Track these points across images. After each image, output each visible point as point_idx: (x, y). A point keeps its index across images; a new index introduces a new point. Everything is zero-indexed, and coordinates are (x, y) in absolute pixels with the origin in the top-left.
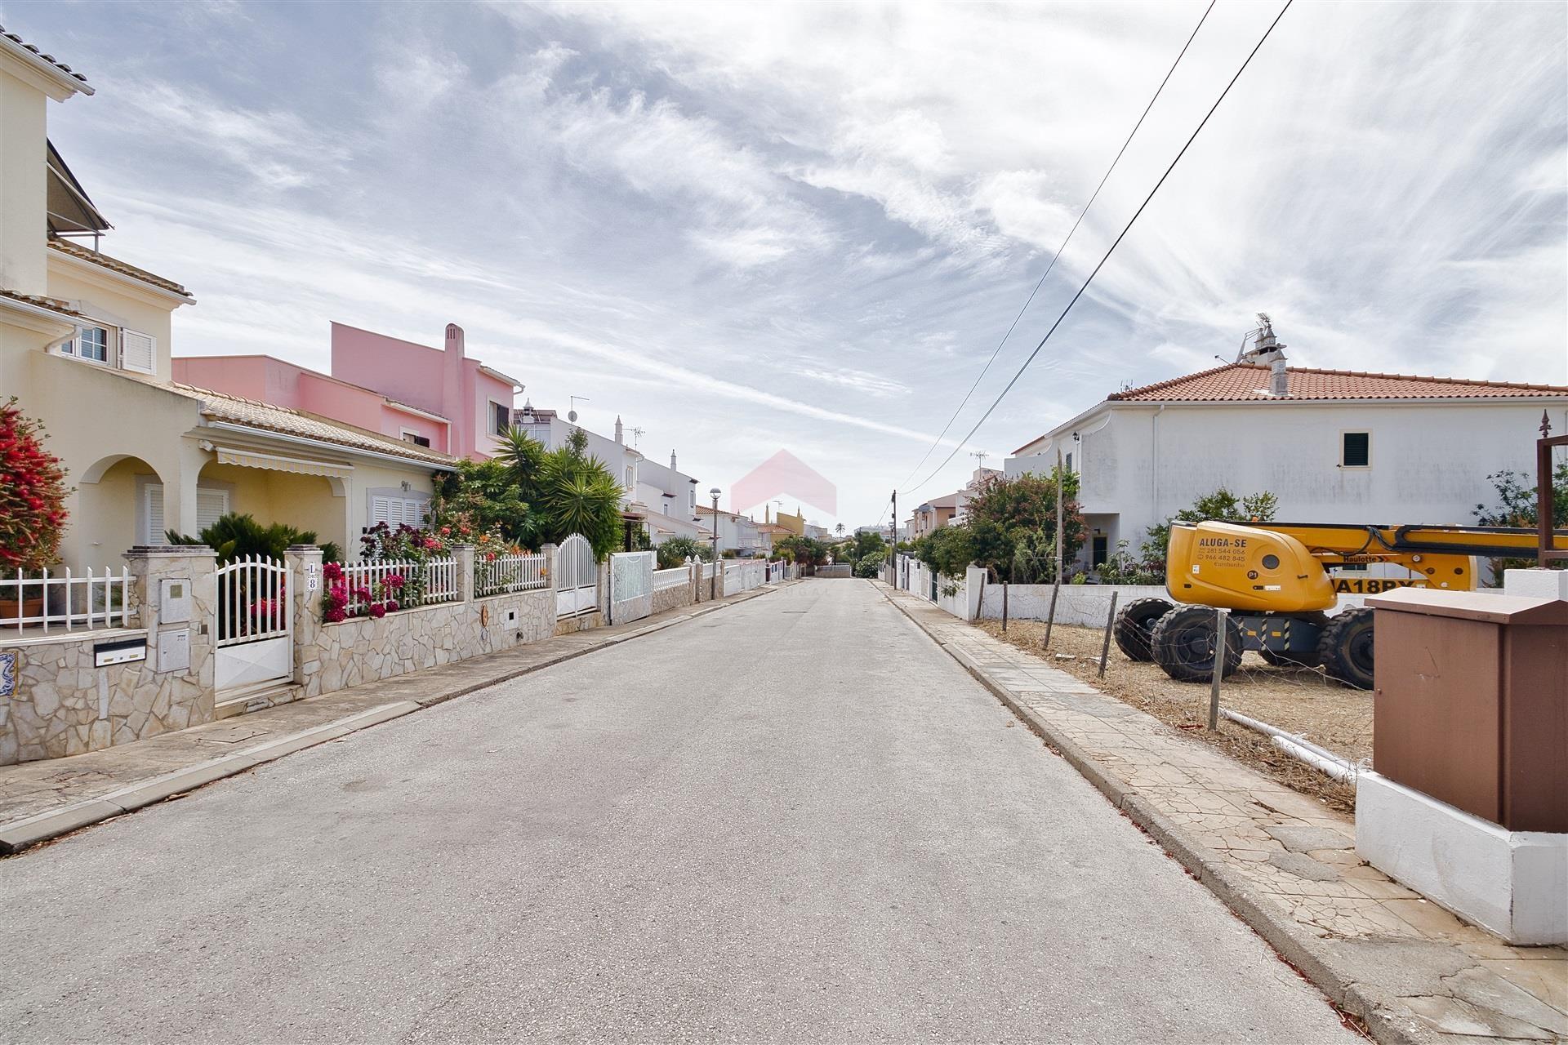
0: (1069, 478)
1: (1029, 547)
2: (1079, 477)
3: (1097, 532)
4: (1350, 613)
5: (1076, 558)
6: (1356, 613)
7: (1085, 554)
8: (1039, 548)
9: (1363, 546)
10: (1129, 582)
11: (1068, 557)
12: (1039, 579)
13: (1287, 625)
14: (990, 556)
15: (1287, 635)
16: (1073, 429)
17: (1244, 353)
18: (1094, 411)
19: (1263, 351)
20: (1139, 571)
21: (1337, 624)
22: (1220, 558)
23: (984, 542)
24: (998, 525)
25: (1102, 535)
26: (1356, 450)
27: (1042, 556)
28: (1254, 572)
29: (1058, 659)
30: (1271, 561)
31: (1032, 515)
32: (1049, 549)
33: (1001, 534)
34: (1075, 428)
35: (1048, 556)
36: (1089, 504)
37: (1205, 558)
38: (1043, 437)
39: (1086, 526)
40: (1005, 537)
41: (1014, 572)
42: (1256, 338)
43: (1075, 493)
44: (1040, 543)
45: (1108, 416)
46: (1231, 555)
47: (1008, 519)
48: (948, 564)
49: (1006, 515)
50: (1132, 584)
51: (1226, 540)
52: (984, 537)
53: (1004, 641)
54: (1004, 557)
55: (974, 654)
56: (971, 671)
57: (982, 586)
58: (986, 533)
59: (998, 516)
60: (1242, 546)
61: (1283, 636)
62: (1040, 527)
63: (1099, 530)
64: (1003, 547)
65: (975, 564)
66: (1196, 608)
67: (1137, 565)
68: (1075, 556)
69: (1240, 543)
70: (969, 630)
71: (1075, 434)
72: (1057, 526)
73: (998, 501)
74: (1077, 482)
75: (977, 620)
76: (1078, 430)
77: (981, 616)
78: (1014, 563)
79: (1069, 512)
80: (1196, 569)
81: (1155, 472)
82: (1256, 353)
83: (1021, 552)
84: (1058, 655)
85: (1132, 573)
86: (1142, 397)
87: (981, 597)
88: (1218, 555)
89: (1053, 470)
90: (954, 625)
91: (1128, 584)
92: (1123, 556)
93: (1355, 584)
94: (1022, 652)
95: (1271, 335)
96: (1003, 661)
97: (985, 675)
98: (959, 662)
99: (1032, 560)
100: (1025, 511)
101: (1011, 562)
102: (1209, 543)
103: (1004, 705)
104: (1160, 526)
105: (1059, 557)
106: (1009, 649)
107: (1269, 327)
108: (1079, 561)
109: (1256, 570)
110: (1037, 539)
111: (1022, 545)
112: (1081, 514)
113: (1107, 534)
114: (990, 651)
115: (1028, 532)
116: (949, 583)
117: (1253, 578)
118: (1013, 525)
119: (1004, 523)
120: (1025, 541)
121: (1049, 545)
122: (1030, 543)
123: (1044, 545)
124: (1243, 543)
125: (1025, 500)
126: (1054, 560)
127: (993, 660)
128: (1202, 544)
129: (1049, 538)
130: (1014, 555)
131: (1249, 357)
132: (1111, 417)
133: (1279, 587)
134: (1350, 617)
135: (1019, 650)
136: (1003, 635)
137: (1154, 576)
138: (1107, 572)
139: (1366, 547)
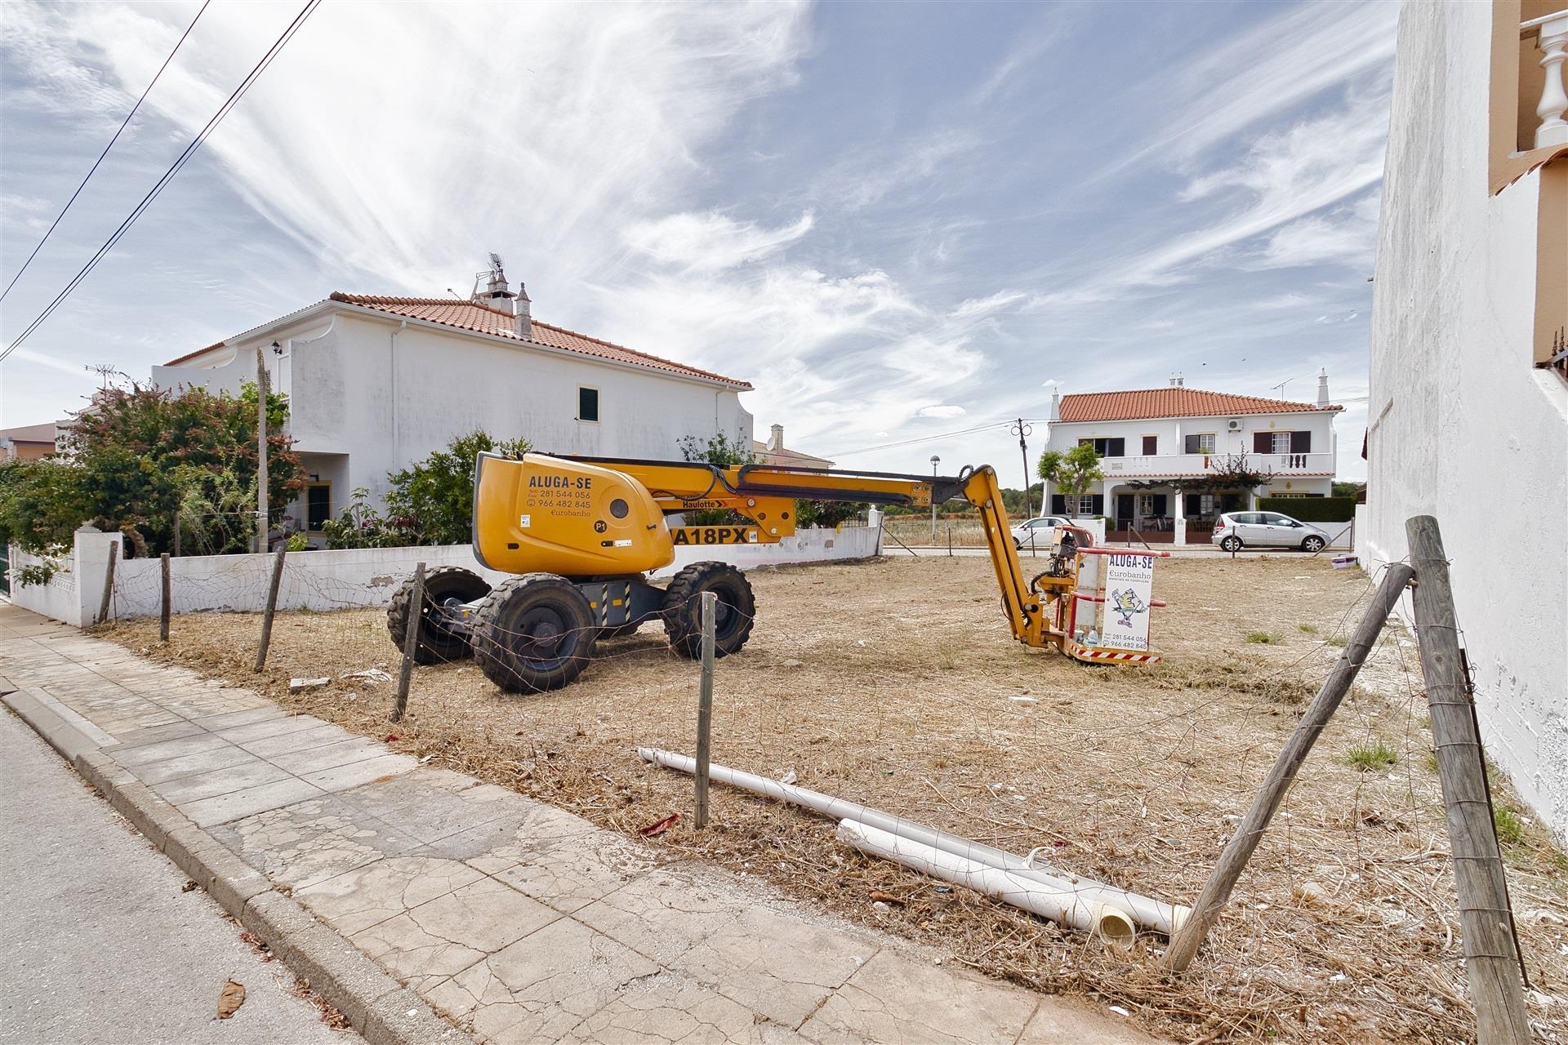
0: (271, 401)
1: (207, 496)
2: (290, 401)
3: (314, 479)
4: (695, 569)
5: (285, 515)
6: (701, 568)
7: (298, 508)
8: (226, 498)
9: (706, 490)
10: (370, 544)
11: (275, 514)
12: (226, 547)
13: (627, 590)
14: (129, 510)
15: (628, 603)
16: (275, 336)
17: (477, 293)
18: (307, 312)
19: (496, 295)
20: (383, 529)
21: (684, 583)
22: (559, 504)
23: (115, 487)
24: (145, 460)
25: (322, 483)
26: (589, 405)
27: (232, 509)
28: (602, 522)
29: (296, 691)
30: (620, 508)
31: (210, 447)
32: (244, 500)
33: (150, 475)
34: (277, 336)
35: (242, 510)
36: (304, 438)
37: (538, 504)
38: (221, 345)
39: (302, 468)
40: (160, 479)
41: (178, 537)
42: (488, 280)
43: (282, 422)
44: (227, 490)
45: (330, 323)
46: (574, 499)
47: (163, 450)
48: (29, 526)
49: (161, 444)
50: (375, 546)
51: (566, 478)
52: (113, 480)
53: (168, 662)
54: (157, 512)
55: (91, 710)
56: (81, 769)
57: (112, 563)
58: (117, 471)
59: (145, 446)
60: (586, 487)
61: (624, 603)
62: (227, 465)
63: (317, 477)
64: (156, 495)
65: (94, 525)
66: (538, 578)
67: (381, 521)
68: (283, 511)
69: (584, 483)
70: (84, 647)
71: (276, 344)
72: (257, 466)
73: (144, 422)
74: (284, 407)
75: (100, 625)
76: (281, 340)
77: (111, 614)
78: (179, 523)
79: (274, 447)
80: (526, 521)
81: (396, 405)
82: (489, 296)
83: (191, 506)
84: (295, 683)
85: (373, 533)
86: (378, 307)
87: (110, 581)
88: (556, 500)
89: (243, 387)
90: (45, 640)
91: (369, 547)
92: (361, 509)
93: (692, 534)
94: (212, 682)
95: (503, 280)
96: (168, 718)
97: (123, 782)
98: (48, 741)
99: (213, 517)
100: (197, 440)
101: (172, 521)
102: (543, 483)
103: (192, 887)
104: (405, 472)
105: (263, 512)
106: (180, 680)
107: (502, 271)
108: (291, 518)
109: (606, 522)
110: (222, 484)
111: (193, 494)
112: (294, 452)
113: (330, 481)
114: (134, 694)
115: (204, 472)
116: (36, 561)
117: (600, 531)
118: (177, 461)
119: (155, 458)
120: (199, 487)
121: (245, 493)
122: (209, 489)
123: (236, 493)
124: (587, 483)
125: (197, 424)
126: (254, 517)
127: (144, 722)
128: (532, 483)
129: (244, 484)
130: (180, 509)
131: (482, 298)
132: (334, 326)
133: (630, 541)
134: (696, 573)
135: (204, 679)
136: (163, 651)
137: (402, 535)
138: (337, 532)
139: (710, 489)
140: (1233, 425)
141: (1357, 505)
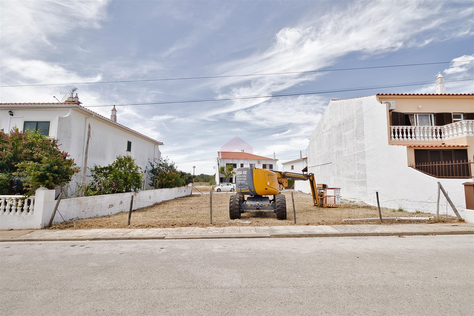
80: (268, 183)
87: (56, 208)
132: (71, 113)
140: (259, 162)
141: (295, 181)
